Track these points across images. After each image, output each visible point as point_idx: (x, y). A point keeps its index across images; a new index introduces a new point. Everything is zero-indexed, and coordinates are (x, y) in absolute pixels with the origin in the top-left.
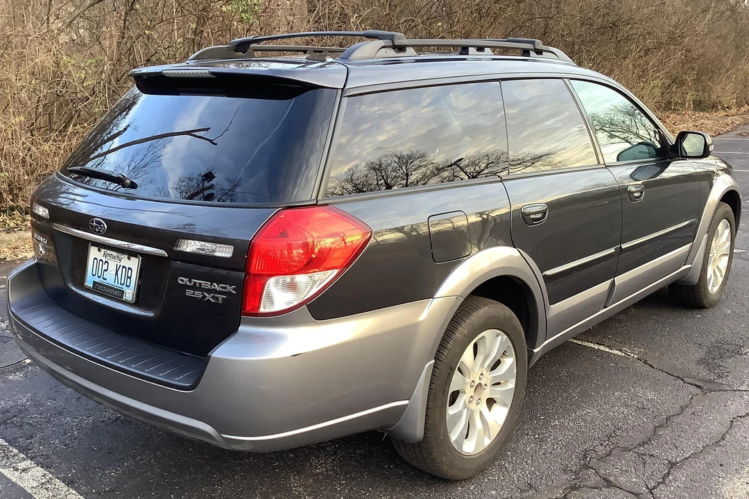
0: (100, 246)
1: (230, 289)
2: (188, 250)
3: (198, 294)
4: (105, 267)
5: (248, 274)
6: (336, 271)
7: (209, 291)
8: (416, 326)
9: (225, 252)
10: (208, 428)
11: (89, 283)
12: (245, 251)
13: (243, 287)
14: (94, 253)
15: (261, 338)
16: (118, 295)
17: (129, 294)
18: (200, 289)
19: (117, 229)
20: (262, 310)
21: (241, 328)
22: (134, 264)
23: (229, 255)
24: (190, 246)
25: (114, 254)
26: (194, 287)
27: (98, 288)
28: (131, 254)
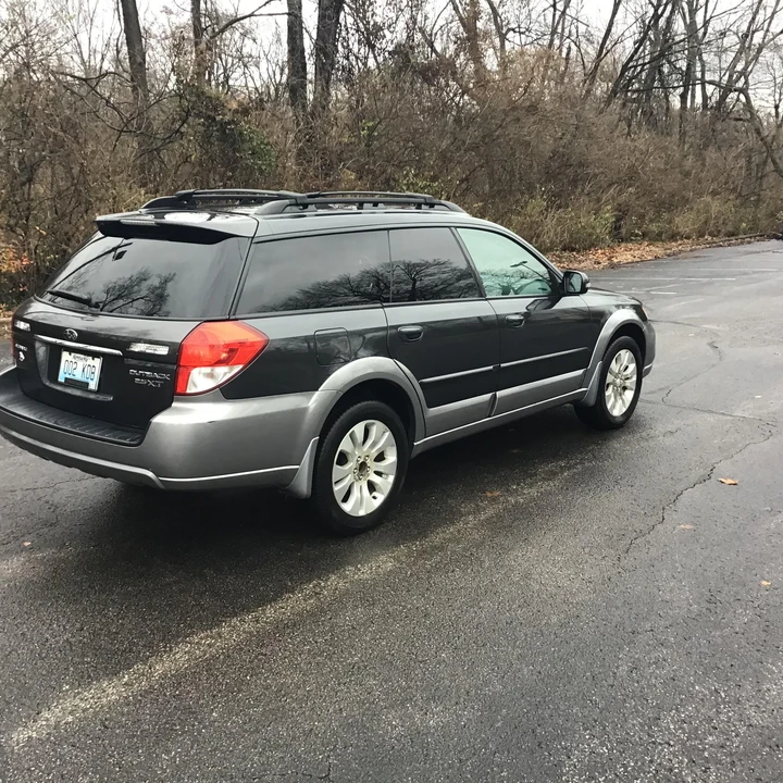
0: (71, 350)
1: (166, 377)
2: (137, 350)
3: (143, 382)
4: (74, 366)
5: (179, 366)
6: (241, 367)
7: (151, 379)
8: (306, 409)
9: (163, 351)
10: (150, 474)
11: (61, 379)
12: (177, 351)
13: (175, 375)
14: (65, 355)
15: (188, 410)
16: (83, 386)
17: (93, 385)
18: (145, 377)
19: (84, 336)
20: (188, 391)
21: (174, 404)
22: (97, 362)
23: (166, 353)
24: (138, 348)
25: (82, 356)
26: (141, 377)
27: (70, 383)
28: (94, 355)
